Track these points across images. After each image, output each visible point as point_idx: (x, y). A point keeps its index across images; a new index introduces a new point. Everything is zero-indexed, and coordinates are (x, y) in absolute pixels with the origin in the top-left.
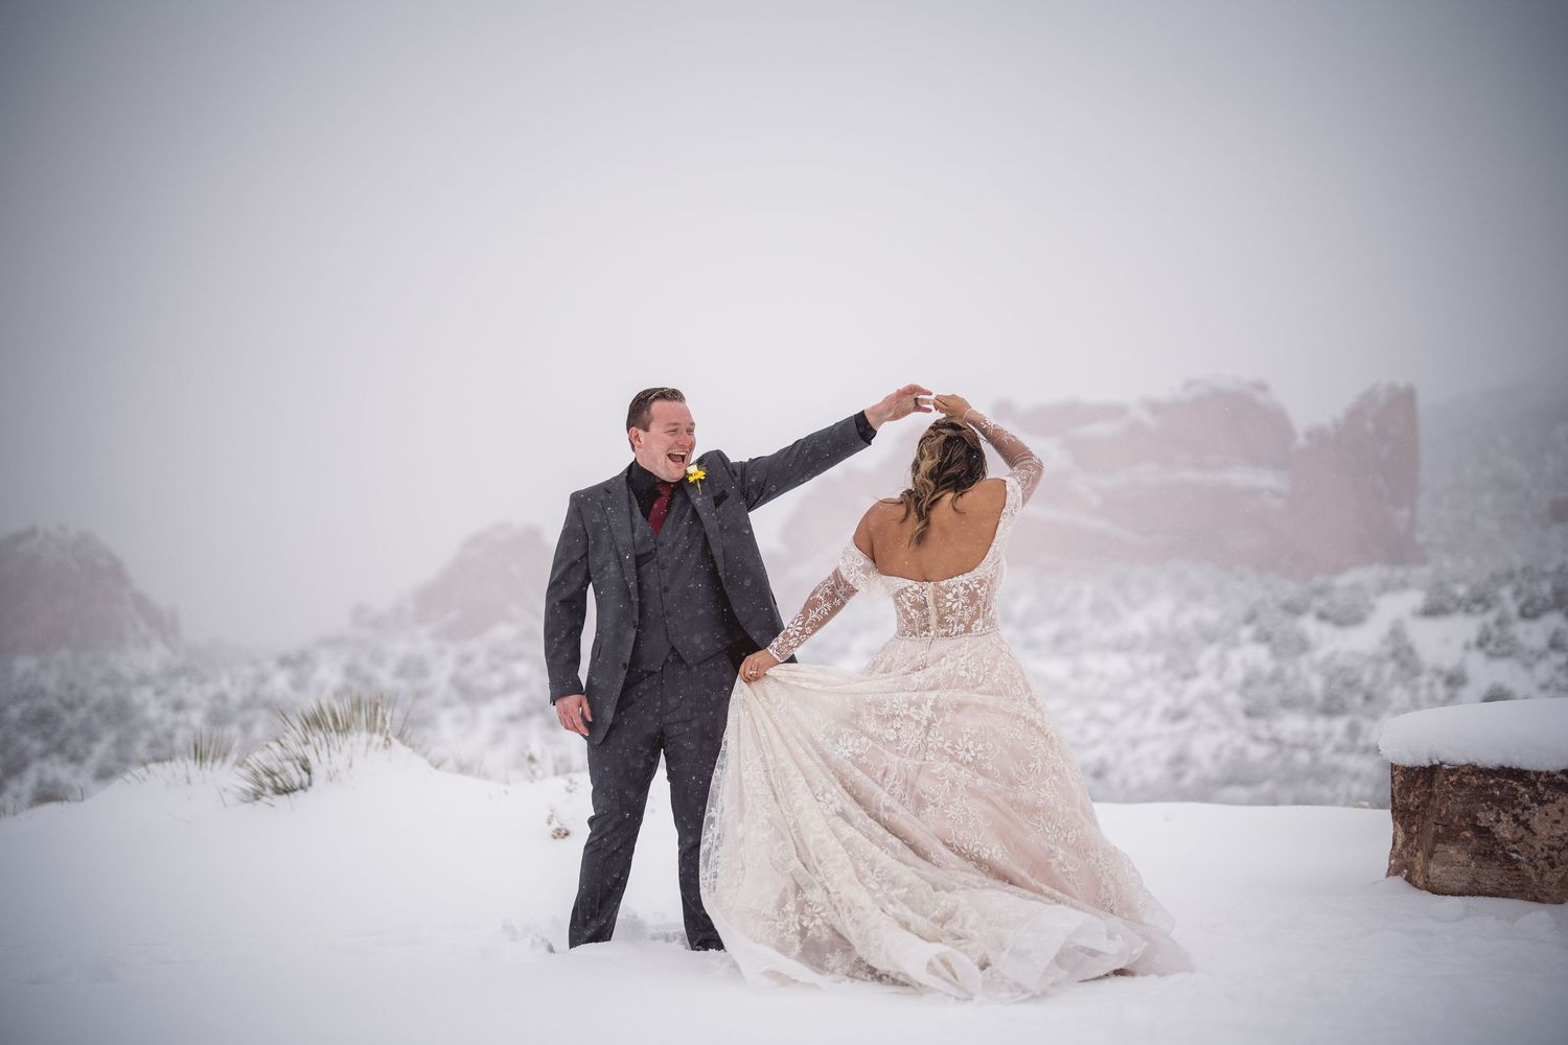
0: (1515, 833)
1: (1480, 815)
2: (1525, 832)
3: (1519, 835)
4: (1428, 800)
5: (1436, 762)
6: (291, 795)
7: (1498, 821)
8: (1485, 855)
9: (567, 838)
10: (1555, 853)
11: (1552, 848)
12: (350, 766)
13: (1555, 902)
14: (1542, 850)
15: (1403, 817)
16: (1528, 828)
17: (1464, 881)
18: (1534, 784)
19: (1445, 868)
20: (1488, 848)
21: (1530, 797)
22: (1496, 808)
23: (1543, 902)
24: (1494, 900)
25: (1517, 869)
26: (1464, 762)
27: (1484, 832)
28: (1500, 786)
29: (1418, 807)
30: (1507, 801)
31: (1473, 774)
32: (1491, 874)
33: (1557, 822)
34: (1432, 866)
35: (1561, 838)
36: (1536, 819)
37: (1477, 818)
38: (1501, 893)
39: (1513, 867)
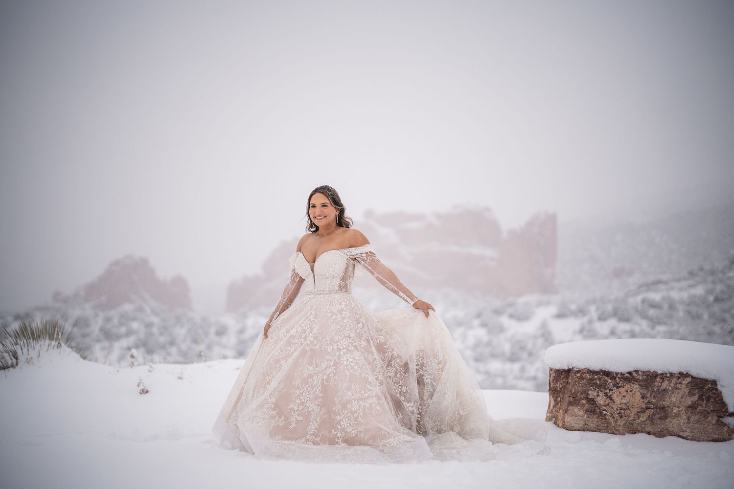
0: (605, 401)
1: (590, 392)
2: (610, 401)
3: (607, 403)
4: (566, 385)
5: (571, 367)
6: (6, 370)
7: (598, 396)
9: (147, 394)
10: (623, 411)
11: (621, 409)
12: (39, 356)
13: (621, 434)
14: (617, 410)
15: (554, 393)
16: (611, 399)
17: (581, 424)
18: (615, 378)
19: (572, 418)
20: (593, 409)
21: (613, 384)
22: (597, 389)
23: (616, 434)
24: (594, 433)
25: (605, 419)
26: (584, 367)
27: (592, 401)
28: (600, 379)
29: (561, 389)
30: (602, 387)
31: (588, 373)
32: (594, 421)
33: (624, 396)
34: (566, 416)
35: (626, 404)
36: (615, 395)
37: (588, 394)
38: (597, 430)
39: (603, 418)
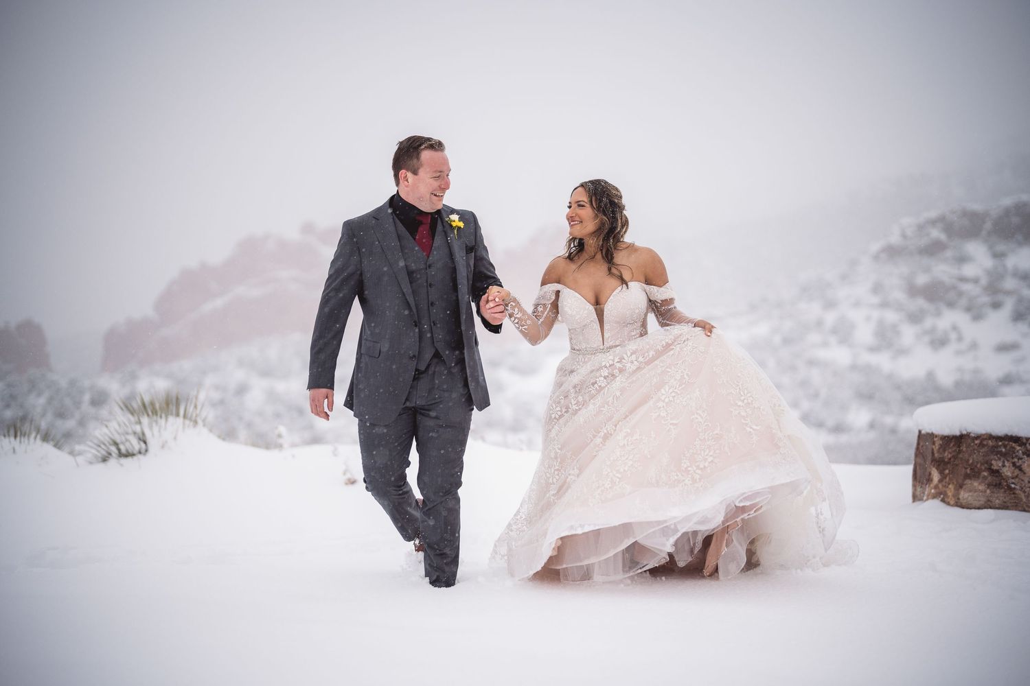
0: (1013, 473)
1: (993, 462)
2: (1020, 472)
3: (1016, 474)
4: (958, 455)
5: (964, 432)
6: (131, 458)
7: (1004, 466)
8: (996, 485)
15: (939, 465)
16: (1021, 470)
17: (983, 500)
18: (1024, 444)
19: (971, 494)
20: (997, 481)
21: (1023, 452)
22: (1003, 459)
23: (1028, 511)
24: (1000, 511)
25: (1014, 493)
26: (984, 432)
27: (995, 472)
28: (1005, 446)
29: (950, 459)
30: (1008, 455)
31: (989, 439)
32: (999, 497)
34: (962, 492)
36: (1026, 465)
37: (992, 465)
38: (1004, 507)
39: (1012, 492)
